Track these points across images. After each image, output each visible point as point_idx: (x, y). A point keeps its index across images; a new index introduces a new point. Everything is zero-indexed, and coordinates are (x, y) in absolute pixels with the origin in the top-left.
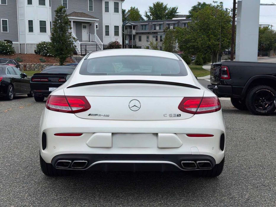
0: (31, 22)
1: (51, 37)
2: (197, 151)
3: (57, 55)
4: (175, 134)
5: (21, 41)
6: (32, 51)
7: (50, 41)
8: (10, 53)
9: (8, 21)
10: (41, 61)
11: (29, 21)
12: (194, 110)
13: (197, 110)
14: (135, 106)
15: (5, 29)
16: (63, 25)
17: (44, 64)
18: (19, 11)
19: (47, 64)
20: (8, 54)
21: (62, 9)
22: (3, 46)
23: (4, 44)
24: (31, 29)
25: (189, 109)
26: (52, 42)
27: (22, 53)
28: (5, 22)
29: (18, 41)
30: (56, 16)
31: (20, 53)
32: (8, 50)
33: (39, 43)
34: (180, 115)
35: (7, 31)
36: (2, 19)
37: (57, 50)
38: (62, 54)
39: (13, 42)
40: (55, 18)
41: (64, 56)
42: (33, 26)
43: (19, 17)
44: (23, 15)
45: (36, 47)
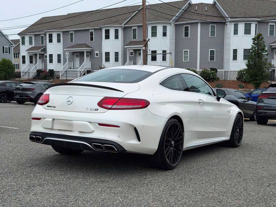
0: (235, 51)
1: (247, 64)
2: (104, 137)
3: (251, 81)
4: (90, 122)
5: (226, 69)
6: (234, 77)
7: (246, 67)
8: (212, 80)
9: (215, 51)
10: (240, 87)
11: (234, 50)
12: (110, 106)
13: (112, 107)
14: (69, 101)
15: (212, 58)
16: (260, 51)
17: (242, 89)
18: (226, 41)
19: (245, 90)
20: (211, 80)
21: (259, 37)
22: (207, 73)
23: (208, 71)
24: (235, 58)
25: (105, 106)
26: (248, 68)
27: (226, 80)
28: (212, 52)
29: (223, 69)
30: (253, 43)
31: (224, 79)
32: (211, 76)
33: (240, 70)
34: (98, 109)
35: (214, 60)
36: (210, 50)
37: (251, 77)
38: (256, 80)
39: (218, 70)
40: (252, 45)
41: (258, 82)
42: (237, 55)
43: (226, 47)
44: (229, 45)
45: (237, 74)
